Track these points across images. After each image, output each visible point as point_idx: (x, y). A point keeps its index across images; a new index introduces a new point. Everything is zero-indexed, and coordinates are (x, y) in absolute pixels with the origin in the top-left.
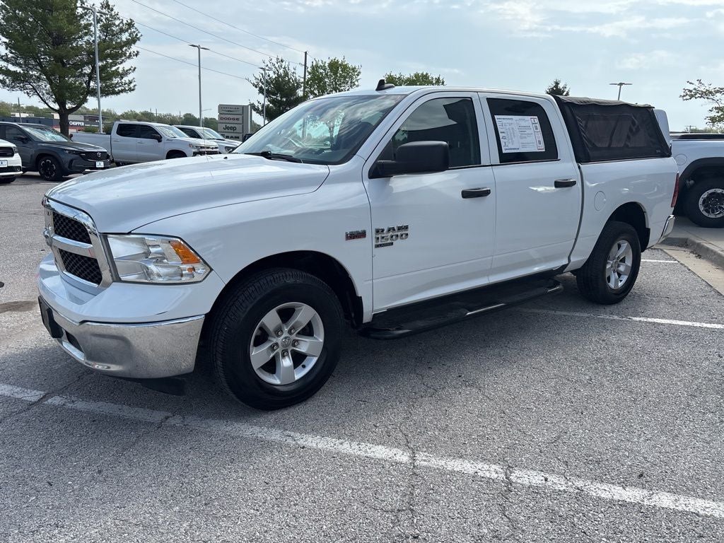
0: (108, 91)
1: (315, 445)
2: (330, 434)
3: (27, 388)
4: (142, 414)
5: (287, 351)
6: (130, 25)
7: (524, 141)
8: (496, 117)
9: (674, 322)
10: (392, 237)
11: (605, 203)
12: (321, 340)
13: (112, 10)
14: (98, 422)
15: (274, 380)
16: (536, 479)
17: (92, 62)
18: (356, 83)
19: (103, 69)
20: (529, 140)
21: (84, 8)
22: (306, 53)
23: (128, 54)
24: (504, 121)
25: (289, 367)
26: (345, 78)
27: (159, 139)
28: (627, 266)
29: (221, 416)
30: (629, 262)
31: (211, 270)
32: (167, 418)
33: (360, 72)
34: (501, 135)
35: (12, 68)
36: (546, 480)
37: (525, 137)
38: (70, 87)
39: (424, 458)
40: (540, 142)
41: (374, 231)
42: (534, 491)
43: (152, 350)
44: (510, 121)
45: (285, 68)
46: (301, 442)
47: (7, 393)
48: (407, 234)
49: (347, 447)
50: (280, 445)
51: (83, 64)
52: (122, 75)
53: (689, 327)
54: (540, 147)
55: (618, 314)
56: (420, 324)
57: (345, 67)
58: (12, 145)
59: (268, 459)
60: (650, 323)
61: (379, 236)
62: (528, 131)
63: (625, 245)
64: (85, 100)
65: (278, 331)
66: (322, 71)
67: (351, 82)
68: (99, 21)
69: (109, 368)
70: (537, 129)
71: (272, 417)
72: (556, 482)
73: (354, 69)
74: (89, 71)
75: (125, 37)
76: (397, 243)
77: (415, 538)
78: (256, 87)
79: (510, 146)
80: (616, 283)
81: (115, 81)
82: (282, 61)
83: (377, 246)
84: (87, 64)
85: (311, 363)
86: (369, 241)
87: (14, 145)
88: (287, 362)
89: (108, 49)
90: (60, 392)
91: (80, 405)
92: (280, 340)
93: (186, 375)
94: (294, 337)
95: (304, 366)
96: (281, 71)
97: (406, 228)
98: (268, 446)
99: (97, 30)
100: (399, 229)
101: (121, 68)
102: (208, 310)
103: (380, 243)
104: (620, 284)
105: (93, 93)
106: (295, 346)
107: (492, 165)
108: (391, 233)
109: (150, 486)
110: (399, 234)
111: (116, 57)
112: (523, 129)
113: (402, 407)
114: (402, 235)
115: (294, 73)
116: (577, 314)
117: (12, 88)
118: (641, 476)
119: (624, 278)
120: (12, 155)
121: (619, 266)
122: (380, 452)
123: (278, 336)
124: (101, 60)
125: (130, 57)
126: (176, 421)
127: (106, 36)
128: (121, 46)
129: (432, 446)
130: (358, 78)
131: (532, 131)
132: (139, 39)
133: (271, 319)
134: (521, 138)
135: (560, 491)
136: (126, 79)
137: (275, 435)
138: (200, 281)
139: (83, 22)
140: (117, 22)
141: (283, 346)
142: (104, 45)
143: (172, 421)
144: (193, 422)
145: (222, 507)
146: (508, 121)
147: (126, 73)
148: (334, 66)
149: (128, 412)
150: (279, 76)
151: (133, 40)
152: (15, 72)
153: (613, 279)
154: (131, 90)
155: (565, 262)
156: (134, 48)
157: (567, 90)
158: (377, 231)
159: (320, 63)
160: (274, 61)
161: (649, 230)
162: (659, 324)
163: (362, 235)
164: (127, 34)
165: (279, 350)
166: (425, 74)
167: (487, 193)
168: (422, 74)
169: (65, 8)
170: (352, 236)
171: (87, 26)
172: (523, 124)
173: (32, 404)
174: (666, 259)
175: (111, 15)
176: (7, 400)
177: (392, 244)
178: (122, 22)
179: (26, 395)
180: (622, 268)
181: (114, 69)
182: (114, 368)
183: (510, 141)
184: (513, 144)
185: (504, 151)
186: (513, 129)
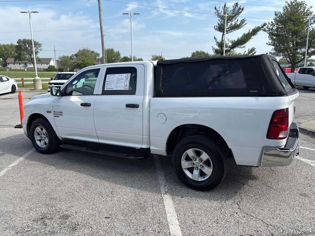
7: (117, 85)
8: (107, 75)
20: (120, 84)
24: (110, 77)
34: (106, 83)
37: (119, 84)
40: (126, 86)
44: (114, 77)
62: (122, 81)
70: (127, 79)
79: (109, 87)
83: (55, 116)
86: (52, 115)
92: (42, 136)
97: (62, 112)
100: (60, 112)
106: (45, 139)
107: (97, 95)
108: (58, 113)
112: (119, 80)
114: (61, 115)
131: (124, 81)
134: (116, 84)
146: (112, 77)
158: (54, 112)
163: (50, 112)
172: (120, 77)
177: (58, 117)
183: (110, 85)
184: (111, 86)
185: (105, 89)
186: (113, 80)
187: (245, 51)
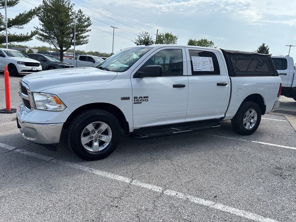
0: (78, 43)
1: (98, 174)
2: (106, 171)
3: (11, 146)
4: (44, 158)
5: (97, 139)
6: (88, 19)
7: (204, 67)
8: (192, 57)
9: (269, 144)
10: (141, 100)
11: (242, 93)
12: (111, 137)
13: (82, 13)
14: (29, 159)
15: (91, 150)
16: (173, 193)
17: (73, 33)
18: (176, 43)
19: (77, 35)
20: (206, 66)
21: (72, 12)
22: (158, 30)
23: (87, 30)
24: (195, 59)
25: (97, 146)
26: (171, 40)
27: (94, 62)
28: (254, 120)
29: (71, 161)
30: (256, 119)
31: (67, 107)
32: (52, 160)
33: (177, 38)
34: (193, 64)
35: (45, 34)
36: (177, 194)
38: (65, 42)
39: (135, 182)
40: (212, 67)
41: (133, 98)
42: (170, 197)
43: (46, 135)
44: (199, 59)
45: (148, 36)
46: (94, 172)
47: (3, 147)
48: (148, 100)
49: (110, 176)
50: (86, 172)
51: (70, 33)
52: (84, 38)
53: (275, 147)
54: (213, 70)
55: (246, 139)
56: (153, 134)
57: (171, 36)
58: (39, 62)
59: (79, 176)
60: (258, 144)
61: (136, 99)
62: (206, 63)
63: (253, 111)
64: (70, 47)
65: (93, 132)
66: (162, 37)
67: (174, 42)
68: (77, 17)
69: (30, 139)
70: (211, 62)
71: (88, 163)
72: (181, 195)
73: (175, 37)
74: (72, 36)
75: (86, 23)
76: (143, 103)
77: (116, 207)
78: (136, 43)
79: (197, 68)
80: (249, 127)
81: (81, 40)
82: (147, 33)
83: (135, 103)
84: (72, 33)
85: (106, 145)
86: (131, 101)
87: (40, 62)
88: (96, 144)
89: (79, 27)
90: (20, 148)
91: (25, 153)
92: (94, 135)
93: (57, 144)
94: (100, 135)
95: (103, 146)
96: (146, 37)
97: (148, 97)
98: (81, 172)
99: (76, 21)
100: (144, 97)
101: (84, 35)
102: (65, 121)
103: (136, 102)
104: (251, 127)
105: (73, 44)
106: (100, 138)
107: (188, 76)
108: (140, 99)
109: (35, 180)
110: (144, 99)
111: (83, 31)
112: (204, 62)
113: (137, 164)
114: (145, 100)
115: (151, 38)
116: (229, 138)
117: (44, 41)
118: (215, 197)
119: (253, 125)
120: (39, 66)
121: (250, 120)
122: (120, 178)
123: (94, 134)
124: (76, 32)
125: (87, 31)
126: (55, 161)
127: (79, 23)
128: (85, 27)
129: (141, 179)
130: (177, 40)
131: (208, 63)
132: (91, 25)
133: (90, 127)
134: (203, 65)
135: (180, 198)
136: (85, 39)
137: (86, 169)
138: (62, 111)
139: (71, 17)
140: (84, 18)
141: (95, 137)
142: (78, 26)
143: (53, 161)
144: (60, 162)
145: (55, 190)
146: (197, 59)
147: (86, 37)
148: (167, 35)
149: (40, 156)
150: (146, 39)
151: (89, 25)
152: (46, 35)
153: (247, 125)
154: (87, 43)
155: (223, 116)
156: (89, 28)
157: (268, 48)
158: (135, 98)
159: (162, 35)
160: (144, 33)
161: (266, 106)
162: (262, 144)
163: (128, 98)
164: (87, 22)
165: (94, 139)
166: (205, 39)
167: (183, 86)
168: (204, 39)
169: (65, 12)
170: (124, 99)
171: (72, 19)
172: (204, 60)
173: (10, 151)
174: (283, 120)
175: (82, 15)
176: (3, 149)
177: (141, 103)
178: (85, 18)
179: (9, 148)
180: (252, 121)
181: (81, 35)
182: (32, 139)
183: (198, 66)
184: (199, 68)
185: (194, 70)
186: (199, 62)
187: (28, 33)
